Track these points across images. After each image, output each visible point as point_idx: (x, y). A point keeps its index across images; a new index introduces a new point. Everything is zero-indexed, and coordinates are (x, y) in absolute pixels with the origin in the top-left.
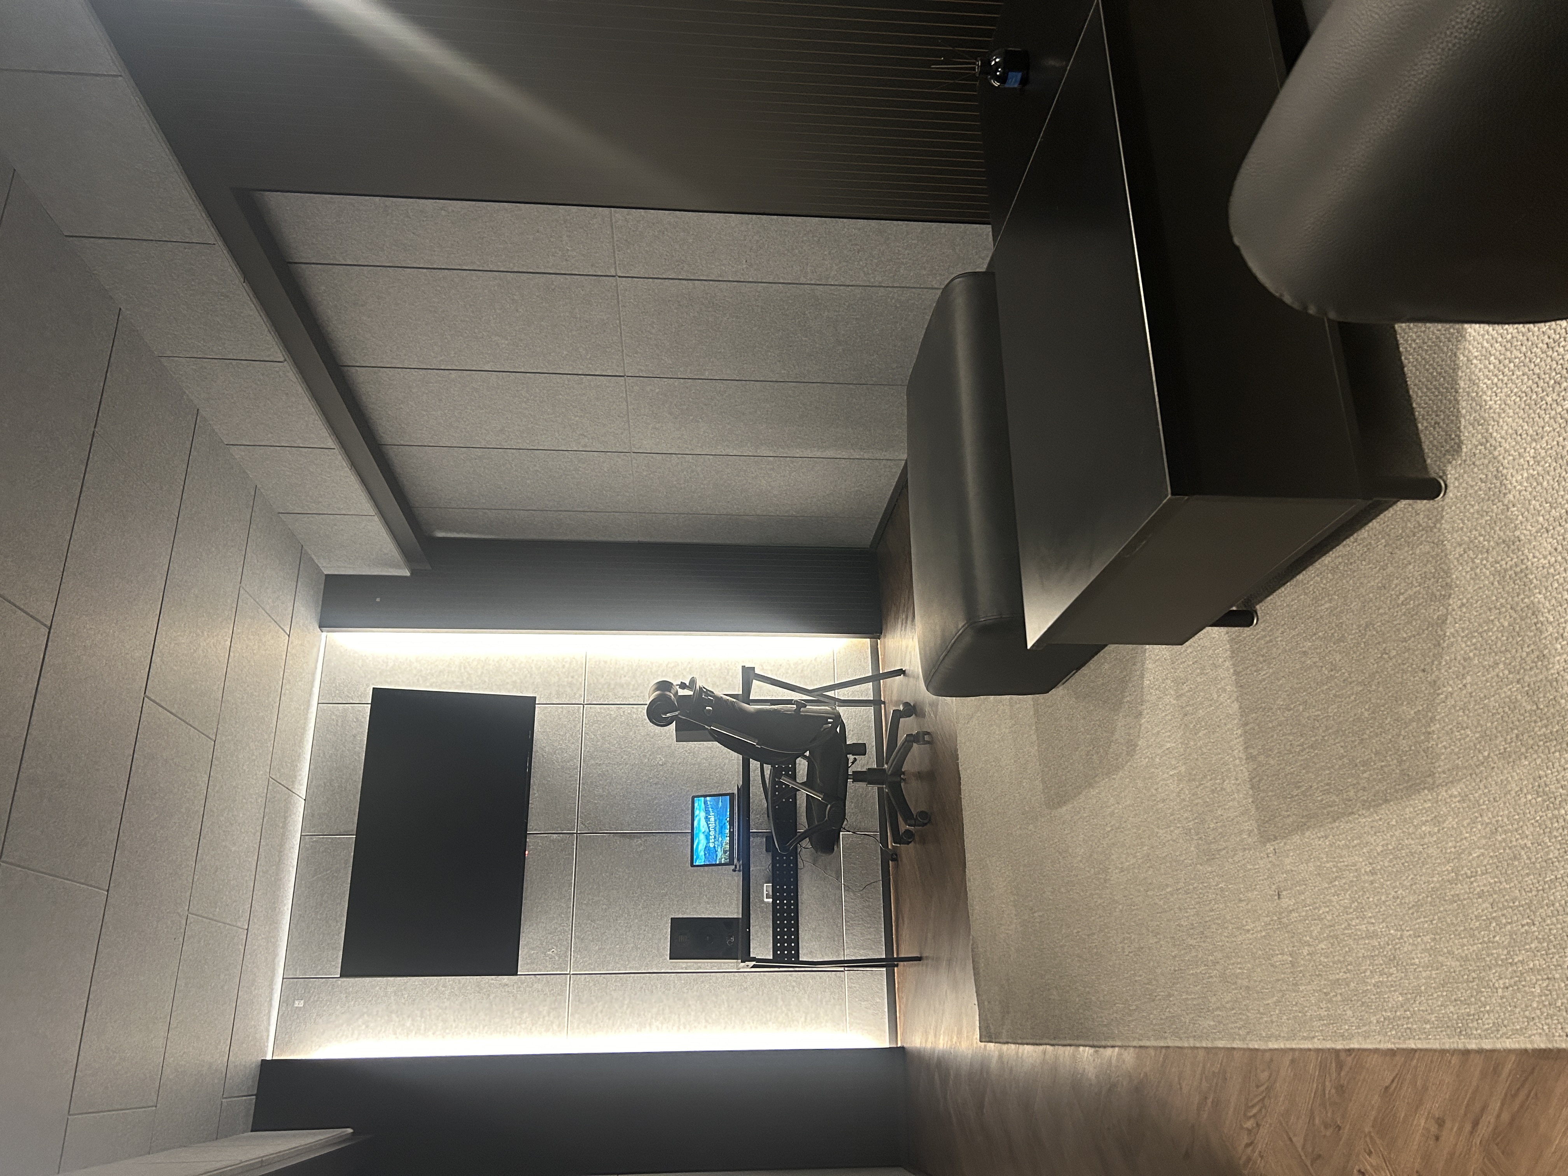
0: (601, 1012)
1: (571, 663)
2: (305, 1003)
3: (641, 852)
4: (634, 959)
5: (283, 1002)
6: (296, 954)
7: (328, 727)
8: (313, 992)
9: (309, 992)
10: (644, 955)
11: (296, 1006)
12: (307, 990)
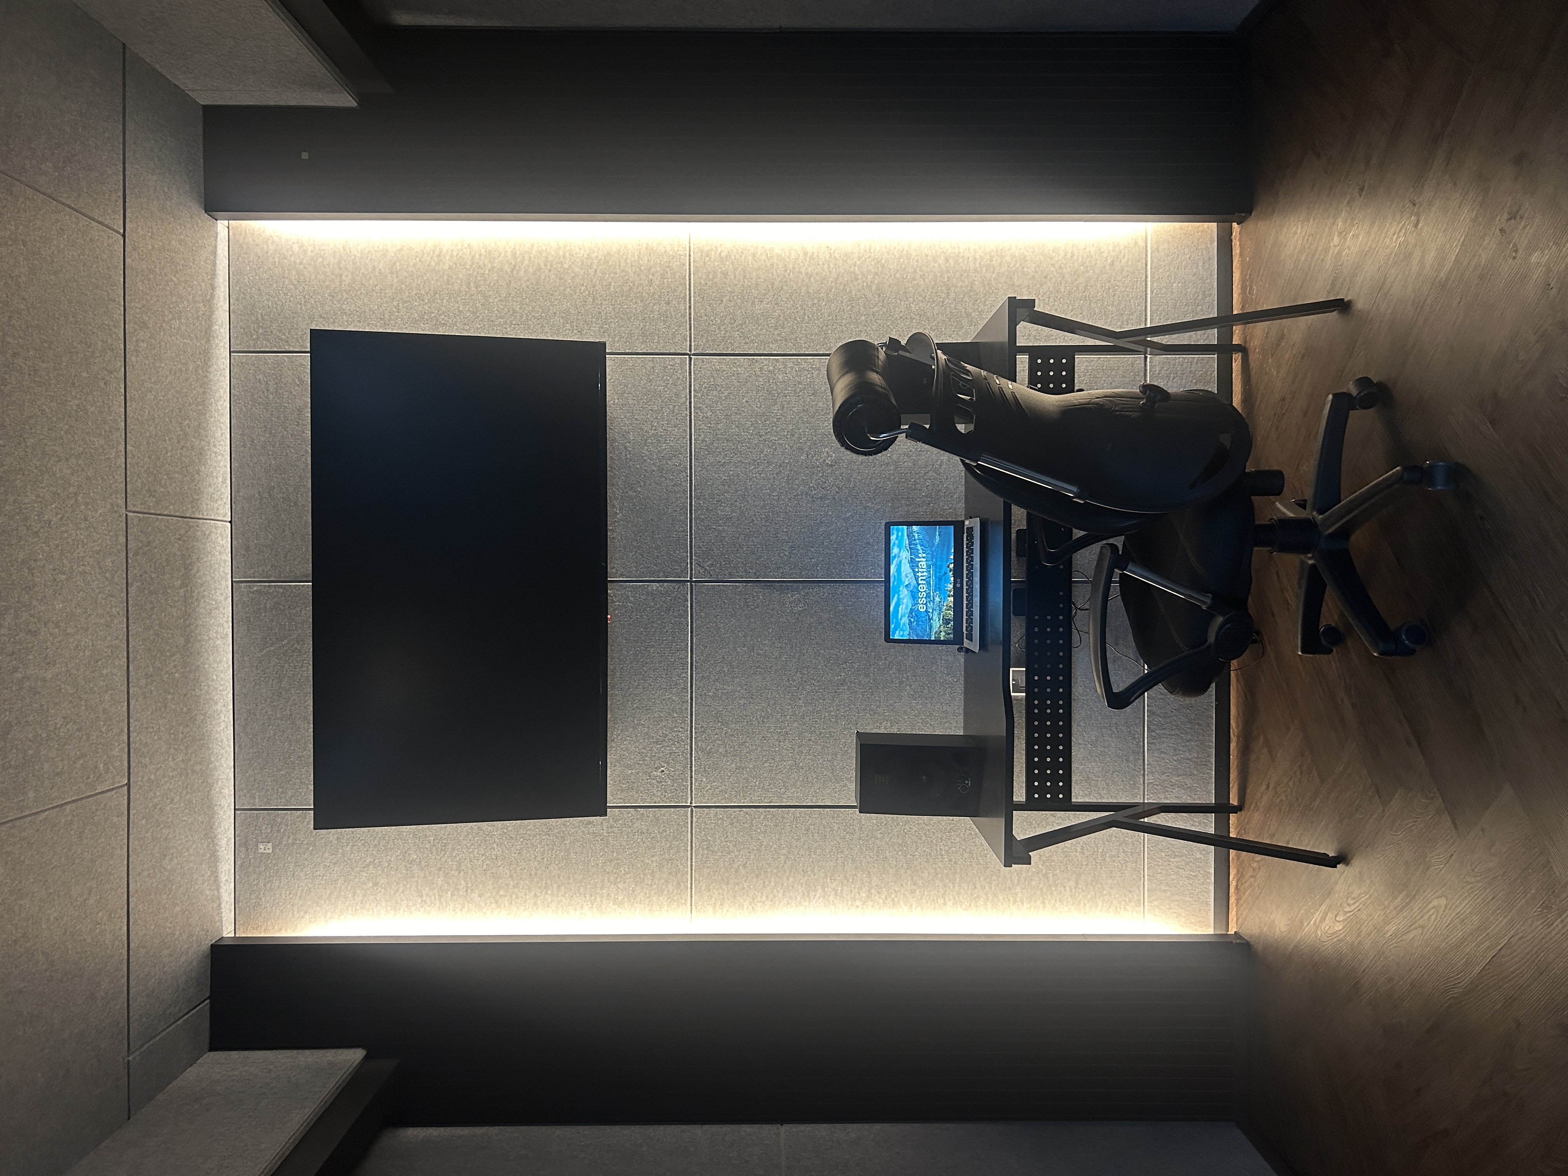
0: (744, 866)
1: (663, 277)
2: (274, 848)
3: (799, 613)
4: (794, 785)
5: (240, 846)
6: (250, 772)
7: (253, 395)
8: (285, 830)
9: (278, 831)
10: (810, 779)
11: (260, 851)
12: (275, 828)
